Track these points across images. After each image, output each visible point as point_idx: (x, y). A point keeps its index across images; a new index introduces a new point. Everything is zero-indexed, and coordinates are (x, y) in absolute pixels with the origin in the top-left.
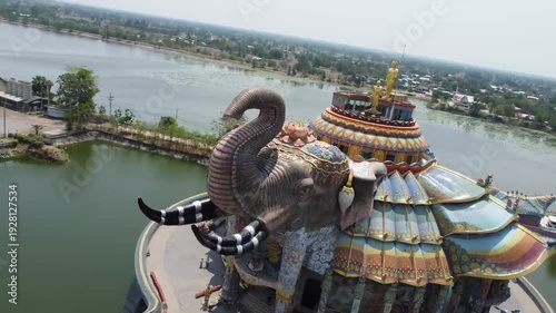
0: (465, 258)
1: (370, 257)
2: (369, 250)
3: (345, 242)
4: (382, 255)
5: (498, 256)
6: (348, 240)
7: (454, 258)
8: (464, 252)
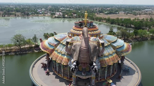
0: (120, 53)
1: (107, 60)
2: (106, 59)
3: (101, 59)
4: (109, 59)
5: (125, 50)
6: (101, 58)
7: (118, 54)
8: (119, 52)
